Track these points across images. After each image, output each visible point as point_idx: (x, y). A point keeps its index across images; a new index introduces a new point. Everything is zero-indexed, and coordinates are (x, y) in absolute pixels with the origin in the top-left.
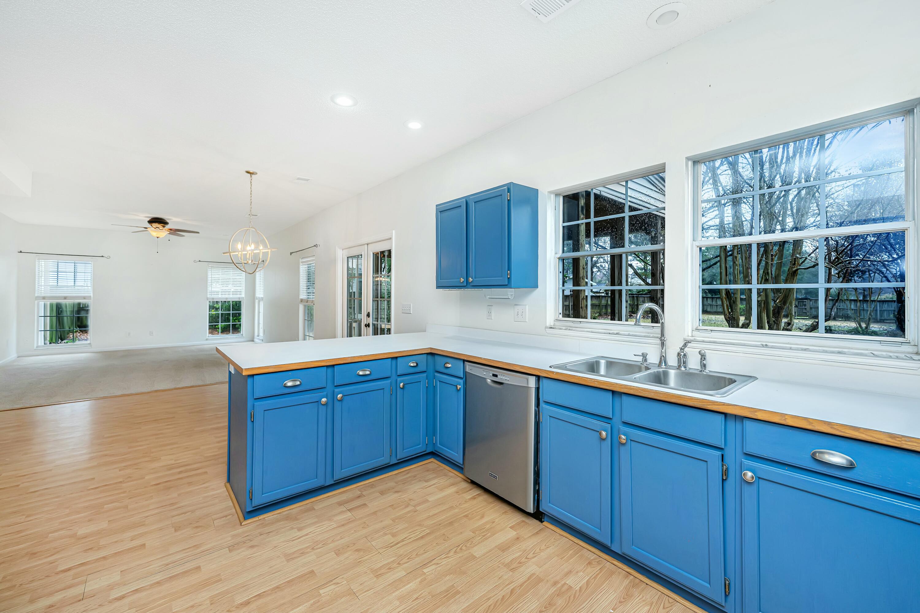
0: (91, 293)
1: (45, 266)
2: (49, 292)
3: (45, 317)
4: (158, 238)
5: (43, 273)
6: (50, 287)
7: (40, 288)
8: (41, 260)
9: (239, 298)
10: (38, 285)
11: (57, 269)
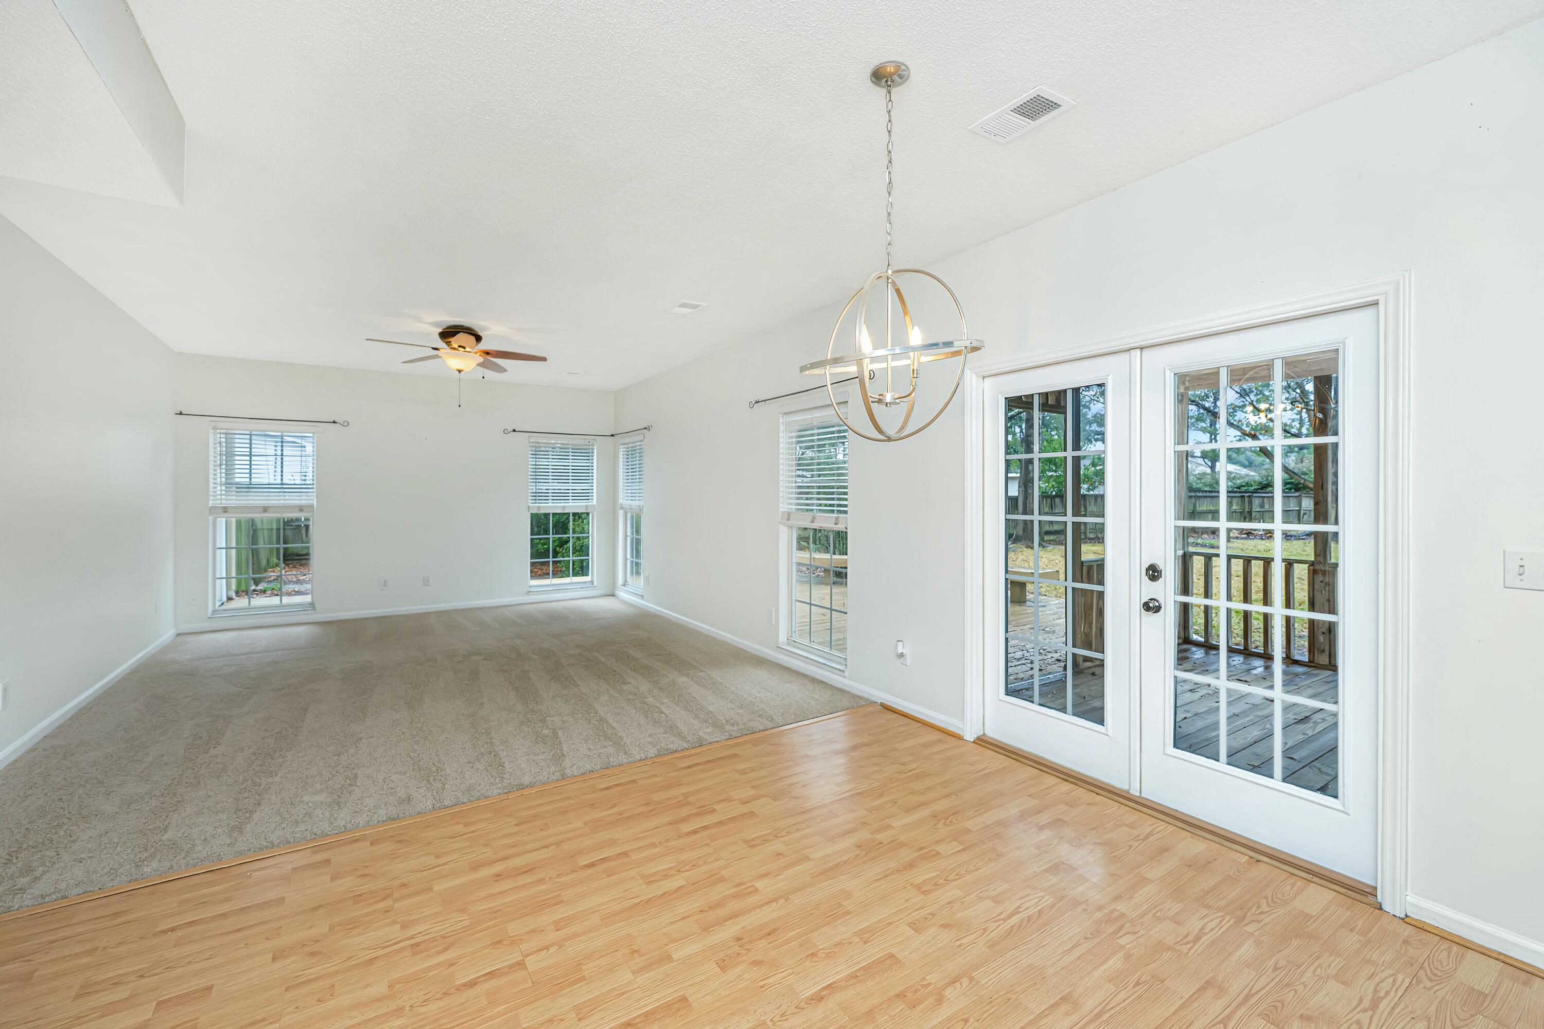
0: (313, 500)
1: (226, 443)
2: (234, 497)
3: (228, 550)
4: (460, 371)
5: (224, 458)
6: (237, 488)
7: (219, 488)
8: (219, 431)
9: (587, 507)
10: (215, 483)
11: (248, 450)
